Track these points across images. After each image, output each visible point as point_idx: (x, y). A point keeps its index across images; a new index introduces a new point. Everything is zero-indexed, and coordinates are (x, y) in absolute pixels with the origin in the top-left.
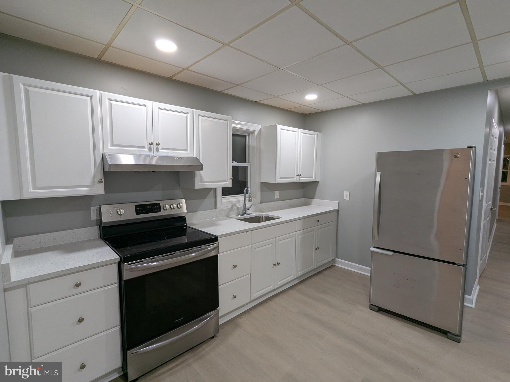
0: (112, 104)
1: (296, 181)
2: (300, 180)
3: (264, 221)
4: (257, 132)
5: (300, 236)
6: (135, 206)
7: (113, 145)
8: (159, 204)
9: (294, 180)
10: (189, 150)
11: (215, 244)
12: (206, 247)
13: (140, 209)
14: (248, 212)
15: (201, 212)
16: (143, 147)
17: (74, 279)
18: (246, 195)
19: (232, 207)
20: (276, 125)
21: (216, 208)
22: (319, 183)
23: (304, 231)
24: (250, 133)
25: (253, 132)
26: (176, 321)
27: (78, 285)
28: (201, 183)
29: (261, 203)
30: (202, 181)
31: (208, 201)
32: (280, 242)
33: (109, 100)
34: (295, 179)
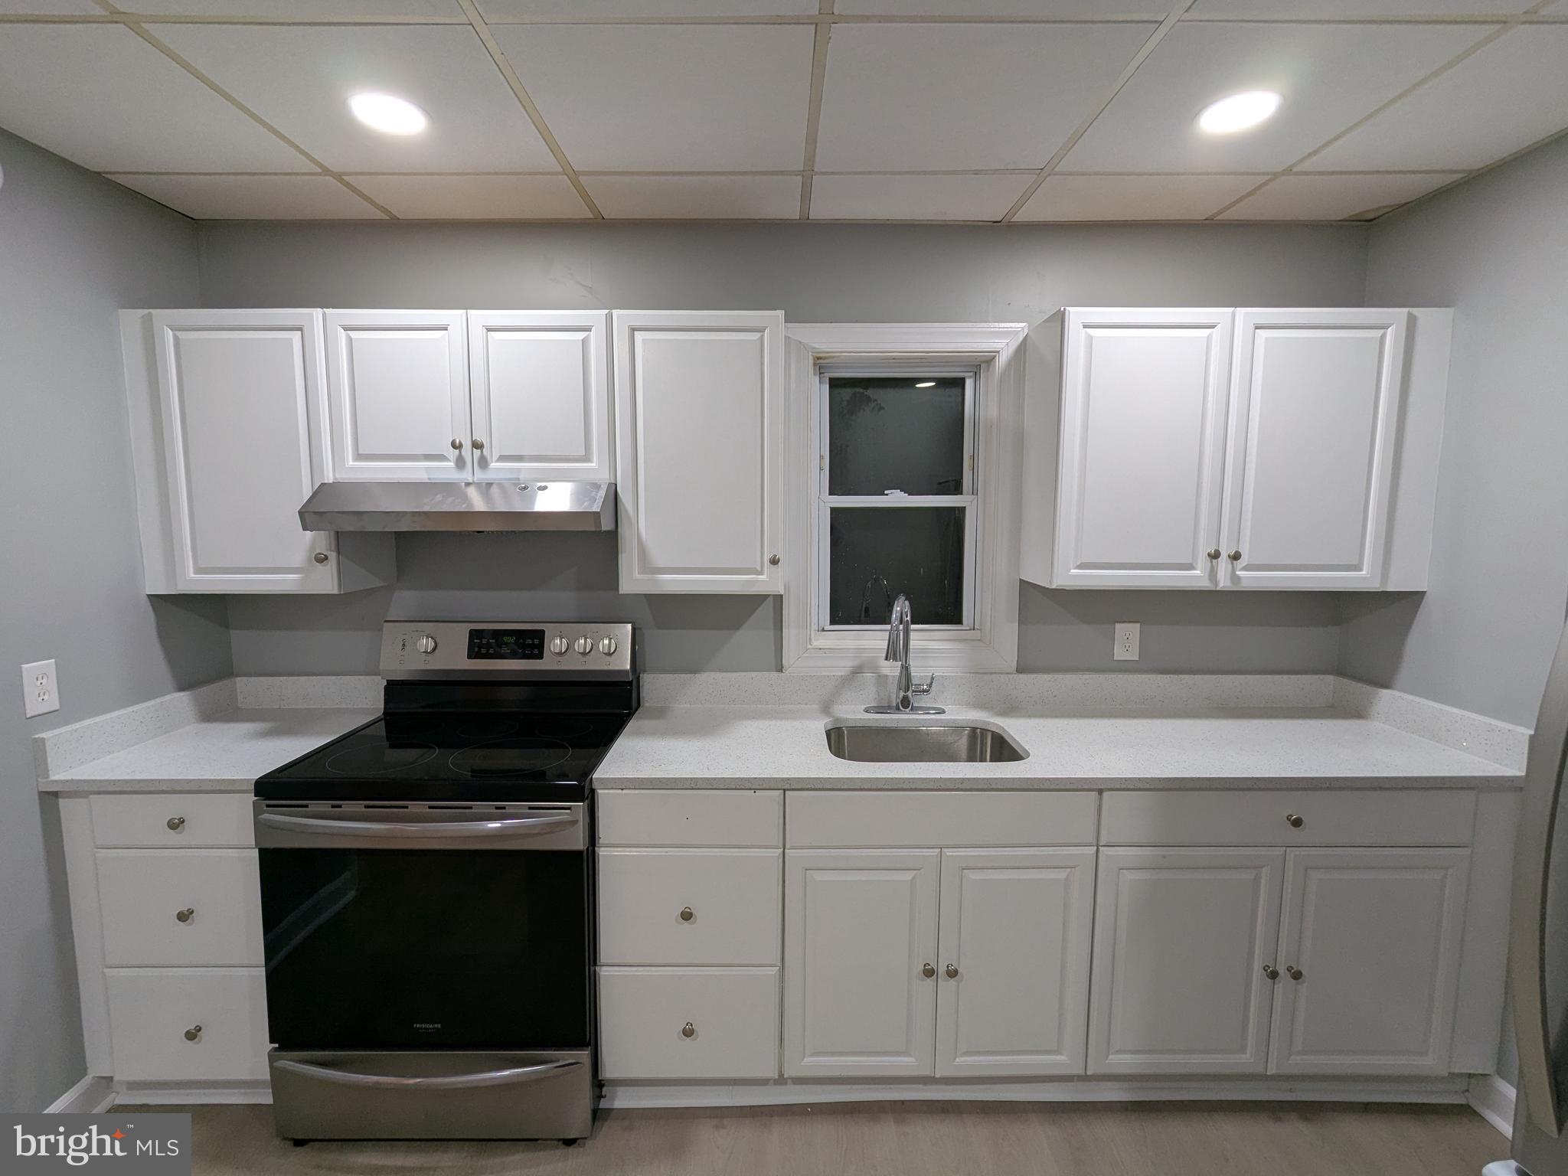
0: (353, 341)
1: (1205, 584)
2: (1235, 578)
3: (988, 758)
4: (1002, 360)
5: (1128, 876)
6: (471, 631)
7: (359, 457)
8: (540, 634)
9: (1197, 577)
10: (595, 458)
11: (569, 808)
12: (528, 811)
13: (482, 643)
14: (918, 701)
15: (718, 675)
16: (442, 458)
17: (175, 806)
18: (913, 627)
19: (857, 671)
20: (1062, 309)
21: (780, 669)
22: (1425, 597)
23: (1164, 857)
24: (980, 364)
25: (989, 360)
26: (418, 1026)
27: (175, 825)
28: (642, 573)
29: (1020, 670)
30: (648, 568)
31: (750, 636)
32: (974, 876)
33: (346, 329)
34: (1197, 572)
